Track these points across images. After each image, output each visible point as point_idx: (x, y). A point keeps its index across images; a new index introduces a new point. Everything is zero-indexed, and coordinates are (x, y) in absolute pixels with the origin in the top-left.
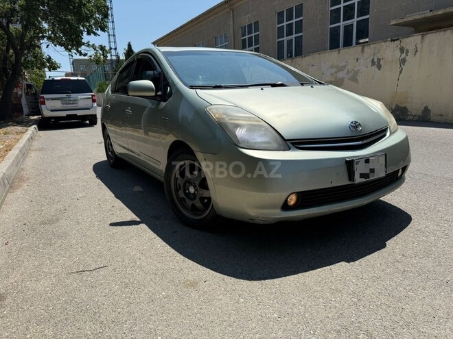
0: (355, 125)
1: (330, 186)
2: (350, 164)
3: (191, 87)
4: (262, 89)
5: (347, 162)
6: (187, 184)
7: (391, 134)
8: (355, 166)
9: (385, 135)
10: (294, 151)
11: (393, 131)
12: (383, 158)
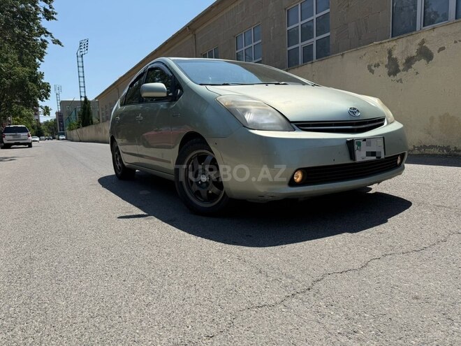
0: (353, 111)
1: (333, 164)
3: (201, 84)
5: (348, 142)
7: (388, 123)
8: (356, 146)
9: (383, 124)
10: (299, 131)
11: (390, 122)
12: (381, 141)
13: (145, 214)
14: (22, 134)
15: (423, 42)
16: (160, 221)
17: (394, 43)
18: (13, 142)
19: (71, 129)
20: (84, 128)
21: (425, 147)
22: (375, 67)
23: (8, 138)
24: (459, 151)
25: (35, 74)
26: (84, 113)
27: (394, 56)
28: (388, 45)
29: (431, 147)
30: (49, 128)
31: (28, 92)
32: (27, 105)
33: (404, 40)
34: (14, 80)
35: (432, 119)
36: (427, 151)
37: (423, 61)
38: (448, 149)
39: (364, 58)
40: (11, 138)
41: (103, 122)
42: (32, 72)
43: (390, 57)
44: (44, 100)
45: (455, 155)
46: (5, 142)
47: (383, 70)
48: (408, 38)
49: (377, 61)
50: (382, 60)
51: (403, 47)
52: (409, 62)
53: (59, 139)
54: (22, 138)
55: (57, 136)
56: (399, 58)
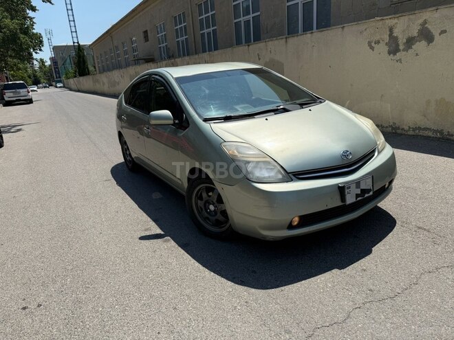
0: (346, 155)
1: (326, 209)
2: (341, 190)
3: (206, 120)
4: (267, 119)
5: (340, 187)
6: (207, 204)
7: (379, 153)
8: (347, 191)
9: (374, 155)
10: (295, 181)
11: (380, 150)
12: (370, 180)
13: (162, 233)
14: (21, 90)
15: (425, 22)
16: (177, 246)
17: (396, 21)
18: (14, 99)
19: (68, 78)
20: (81, 78)
21: (419, 128)
22: (375, 43)
23: (9, 95)
24: (452, 135)
25: (25, 25)
26: (79, 61)
27: (395, 35)
28: (390, 21)
29: (426, 129)
30: (45, 74)
31: (21, 45)
32: (22, 59)
33: (406, 18)
34: (5, 33)
35: (428, 102)
36: (421, 133)
37: (424, 43)
38: (441, 132)
39: (365, 33)
40: (11, 95)
41: (100, 73)
42: (22, 24)
43: (391, 35)
44: (38, 51)
45: (448, 139)
46: (6, 99)
47: (383, 49)
48: (411, 16)
49: (377, 38)
50: (383, 37)
51: (404, 26)
52: (410, 42)
53: (56, 87)
54: (22, 94)
55: (54, 83)
56: (400, 36)
